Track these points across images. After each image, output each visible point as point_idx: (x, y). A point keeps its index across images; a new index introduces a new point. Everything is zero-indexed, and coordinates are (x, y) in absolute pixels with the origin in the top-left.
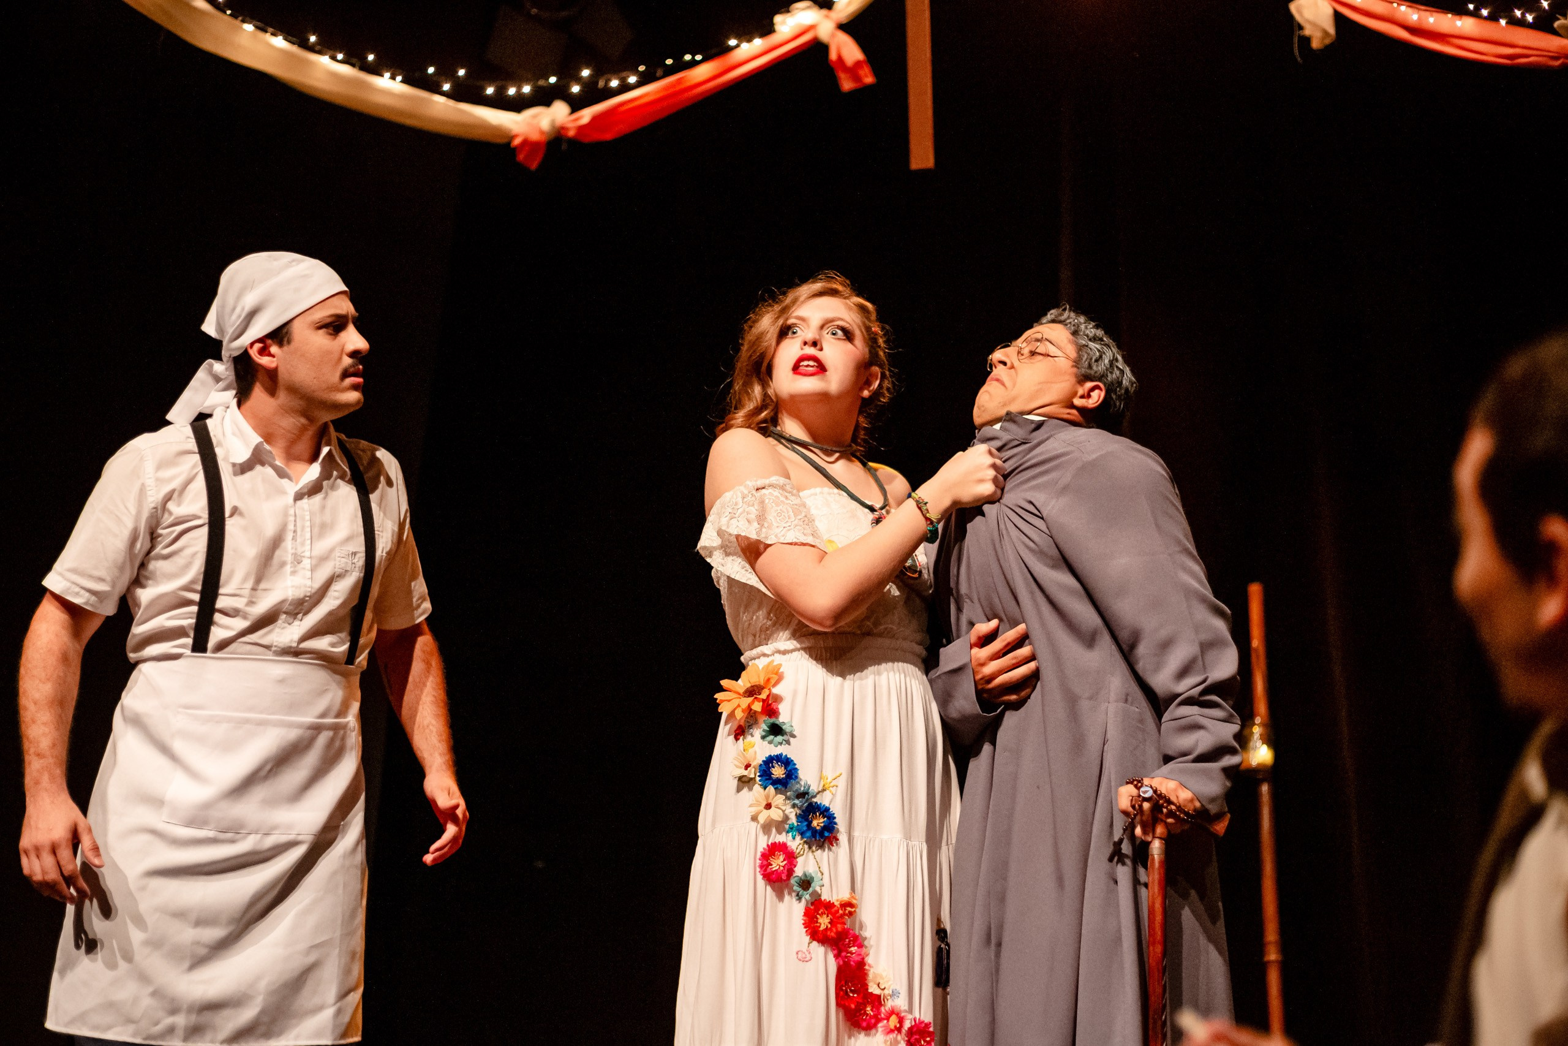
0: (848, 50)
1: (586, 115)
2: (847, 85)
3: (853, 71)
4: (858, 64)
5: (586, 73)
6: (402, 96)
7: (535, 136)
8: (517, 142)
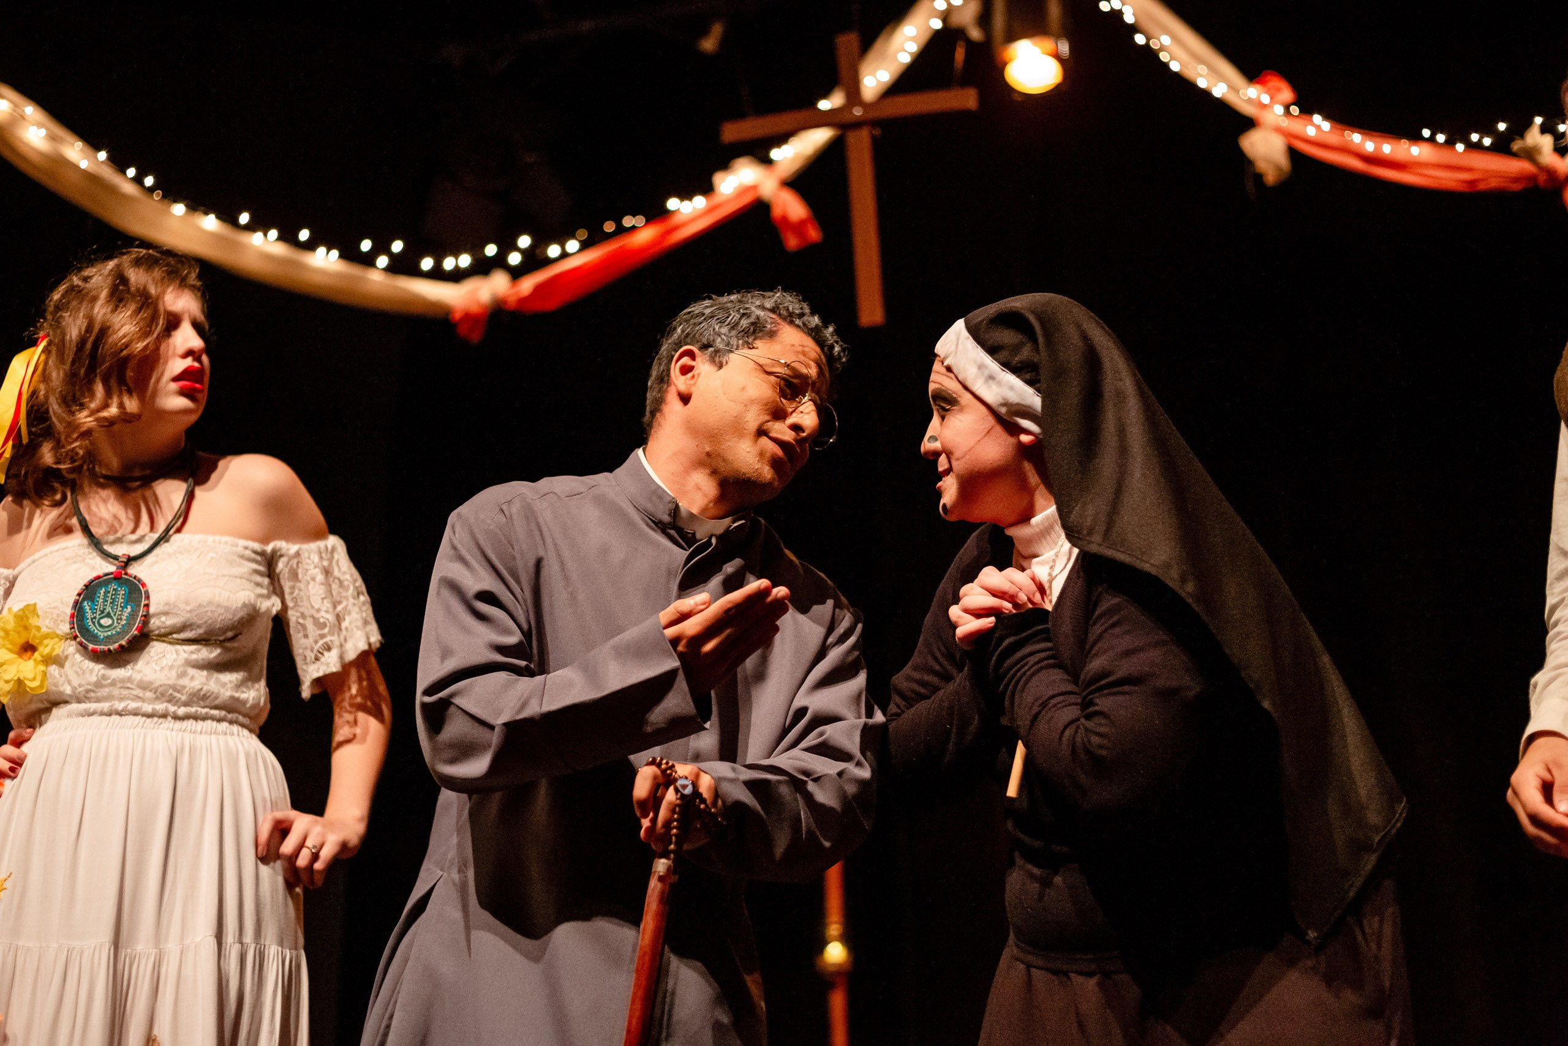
0: (792, 207)
1: (527, 284)
2: (792, 242)
3: (799, 227)
4: (802, 223)
5: (524, 241)
6: (338, 275)
7: (474, 309)
8: (458, 316)
